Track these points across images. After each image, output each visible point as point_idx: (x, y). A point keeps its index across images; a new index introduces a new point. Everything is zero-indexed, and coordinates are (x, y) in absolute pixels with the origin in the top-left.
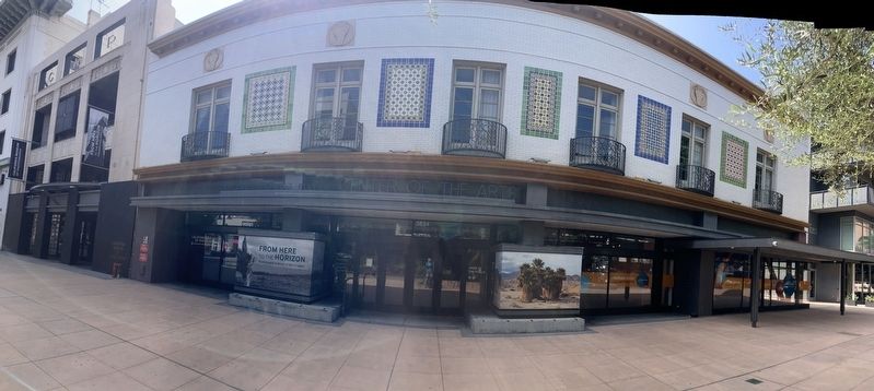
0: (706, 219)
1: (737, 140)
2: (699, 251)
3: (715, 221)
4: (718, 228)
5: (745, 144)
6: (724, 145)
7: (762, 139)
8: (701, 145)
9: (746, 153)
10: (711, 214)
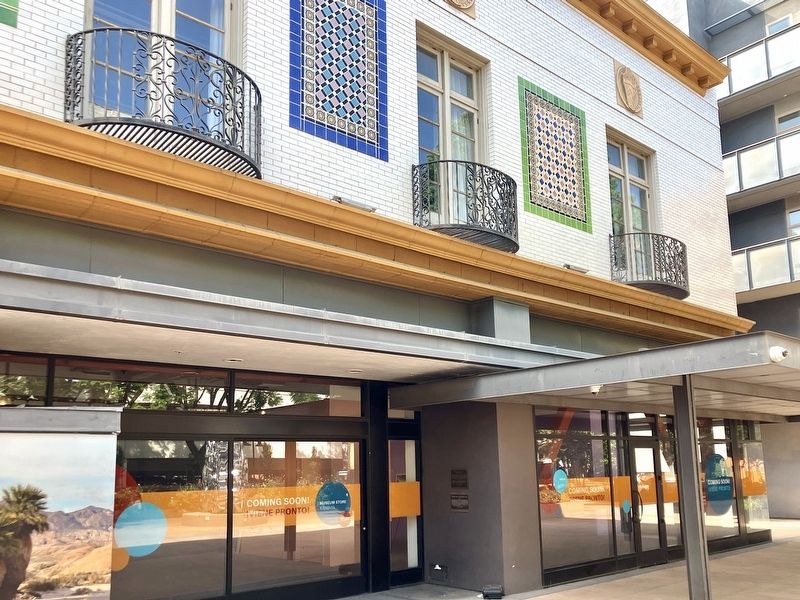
0: (500, 315)
1: (555, 104)
2: (489, 408)
3: (522, 320)
4: (534, 340)
5: (576, 116)
6: (526, 117)
7: (613, 102)
8: (469, 117)
9: (581, 139)
10: (513, 303)
